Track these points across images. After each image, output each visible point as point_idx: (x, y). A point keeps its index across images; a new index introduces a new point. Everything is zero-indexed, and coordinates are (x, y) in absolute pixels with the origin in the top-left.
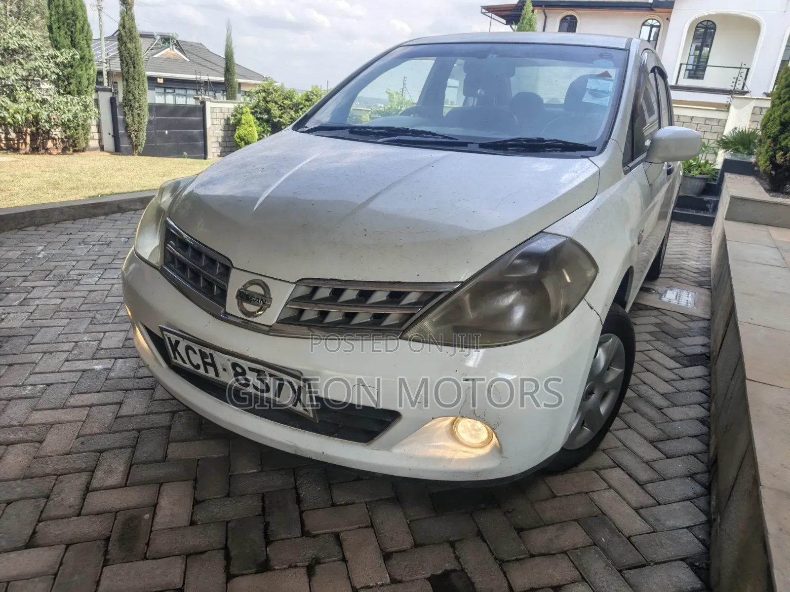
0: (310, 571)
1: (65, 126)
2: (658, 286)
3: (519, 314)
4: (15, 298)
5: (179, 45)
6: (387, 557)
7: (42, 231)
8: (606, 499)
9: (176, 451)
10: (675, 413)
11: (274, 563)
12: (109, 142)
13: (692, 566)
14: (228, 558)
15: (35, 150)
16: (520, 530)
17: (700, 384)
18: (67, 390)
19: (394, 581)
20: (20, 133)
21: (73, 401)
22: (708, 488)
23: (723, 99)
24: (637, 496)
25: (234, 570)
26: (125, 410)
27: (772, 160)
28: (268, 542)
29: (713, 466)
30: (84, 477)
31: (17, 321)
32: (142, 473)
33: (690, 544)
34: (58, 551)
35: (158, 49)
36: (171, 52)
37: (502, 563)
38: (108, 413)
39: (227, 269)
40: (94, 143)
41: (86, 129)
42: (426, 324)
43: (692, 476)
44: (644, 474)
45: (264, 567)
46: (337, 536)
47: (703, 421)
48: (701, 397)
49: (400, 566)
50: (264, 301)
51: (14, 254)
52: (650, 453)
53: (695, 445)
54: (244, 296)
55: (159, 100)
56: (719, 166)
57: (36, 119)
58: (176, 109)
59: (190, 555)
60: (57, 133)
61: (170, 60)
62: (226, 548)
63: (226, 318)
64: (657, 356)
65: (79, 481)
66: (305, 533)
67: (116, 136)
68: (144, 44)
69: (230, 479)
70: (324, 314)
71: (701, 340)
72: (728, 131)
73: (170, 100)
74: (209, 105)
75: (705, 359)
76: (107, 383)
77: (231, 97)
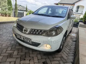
0: (30, 60)
1: (9, 14)
2: (71, 33)
3: (54, 34)
4: (1, 31)
5: (21, 6)
6: (38, 60)
7: (5, 24)
8: (63, 55)
9: (17, 47)
10: (72, 47)
11: (26, 59)
12: (13, 16)
13: (72, 63)
14: (21, 59)
15: (5, 16)
16: (53, 58)
17: (75, 44)
18: (6, 40)
19: (39, 62)
20: (4, 14)
21: (6, 41)
22: (75, 55)
23: (80, 14)
24: (66, 55)
25: (21, 60)
26: (12, 43)
27: (84, 21)
28: (25, 57)
29: (75, 52)
30: (6, 49)
31: (1, 33)
32: (13, 49)
33: (72, 61)
34: (2, 57)
35: (19, 6)
36: (21, 7)
37: (51, 61)
38: (10, 43)
39: (23, 27)
40: (12, 16)
41: (11, 14)
42: (44, 34)
43: (73, 53)
44: (67, 53)
45: (25, 60)
46: (33, 57)
47: (75, 48)
48: (75, 45)
49: (39, 61)
50: (27, 31)
51: (2, 26)
52: (68, 51)
53: (73, 50)
54: (25, 30)
55: (19, 12)
56: (79, 21)
57: (6, 13)
58: (21, 13)
59: (17, 58)
60: (8, 15)
61: (20, 8)
62: (21, 58)
63: (23, 33)
64: (70, 41)
65: (6, 50)
66: (29, 57)
67: (14, 15)
68: (18, 6)
69: (22, 50)
70: (33, 33)
71: (75, 39)
72: (80, 18)
73: (20, 12)
74: (24, 13)
75: (76, 41)
76: (10, 40)
77: (27, 12)
